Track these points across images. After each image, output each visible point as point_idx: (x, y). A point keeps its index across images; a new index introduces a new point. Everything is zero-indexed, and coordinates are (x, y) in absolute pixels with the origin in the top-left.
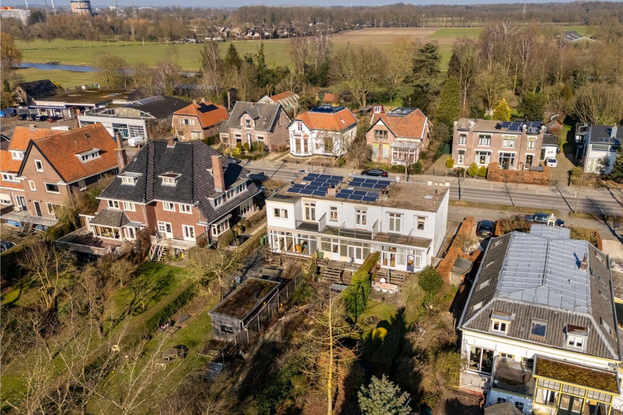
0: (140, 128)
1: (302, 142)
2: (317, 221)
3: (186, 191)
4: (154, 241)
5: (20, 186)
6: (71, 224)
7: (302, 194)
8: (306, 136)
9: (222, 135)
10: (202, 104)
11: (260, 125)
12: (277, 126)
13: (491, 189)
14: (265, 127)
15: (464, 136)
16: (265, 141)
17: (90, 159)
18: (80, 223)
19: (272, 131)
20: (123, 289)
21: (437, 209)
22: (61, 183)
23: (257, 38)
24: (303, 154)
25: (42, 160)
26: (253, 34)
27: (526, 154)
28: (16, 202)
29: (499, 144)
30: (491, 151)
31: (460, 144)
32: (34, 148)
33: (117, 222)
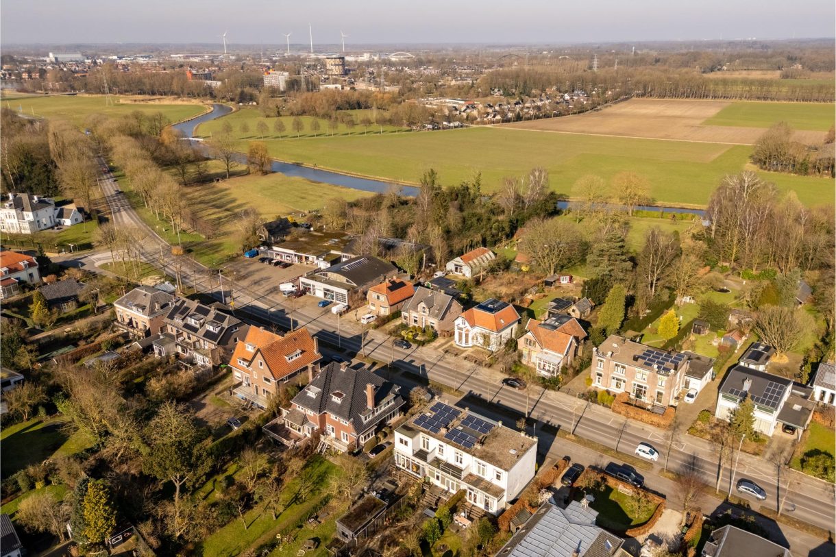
0: (343, 295)
1: (464, 335)
2: (429, 451)
3: (347, 409)
4: (322, 438)
5: (248, 372)
6: (274, 412)
7: (422, 428)
8: (468, 330)
9: (403, 313)
10: (393, 282)
11: (433, 312)
12: (448, 313)
13: (609, 424)
14: (437, 316)
15: (601, 361)
16: (436, 327)
17: (294, 358)
18: (280, 413)
19: (442, 319)
20: (296, 478)
21: (511, 468)
22: (272, 379)
23: (498, 122)
24: (464, 345)
25: (263, 362)
26: (494, 117)
27: (657, 390)
28: (244, 380)
29: (633, 375)
30: (626, 380)
31: (597, 367)
32: (259, 354)
33: (300, 422)
